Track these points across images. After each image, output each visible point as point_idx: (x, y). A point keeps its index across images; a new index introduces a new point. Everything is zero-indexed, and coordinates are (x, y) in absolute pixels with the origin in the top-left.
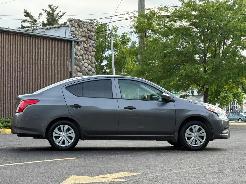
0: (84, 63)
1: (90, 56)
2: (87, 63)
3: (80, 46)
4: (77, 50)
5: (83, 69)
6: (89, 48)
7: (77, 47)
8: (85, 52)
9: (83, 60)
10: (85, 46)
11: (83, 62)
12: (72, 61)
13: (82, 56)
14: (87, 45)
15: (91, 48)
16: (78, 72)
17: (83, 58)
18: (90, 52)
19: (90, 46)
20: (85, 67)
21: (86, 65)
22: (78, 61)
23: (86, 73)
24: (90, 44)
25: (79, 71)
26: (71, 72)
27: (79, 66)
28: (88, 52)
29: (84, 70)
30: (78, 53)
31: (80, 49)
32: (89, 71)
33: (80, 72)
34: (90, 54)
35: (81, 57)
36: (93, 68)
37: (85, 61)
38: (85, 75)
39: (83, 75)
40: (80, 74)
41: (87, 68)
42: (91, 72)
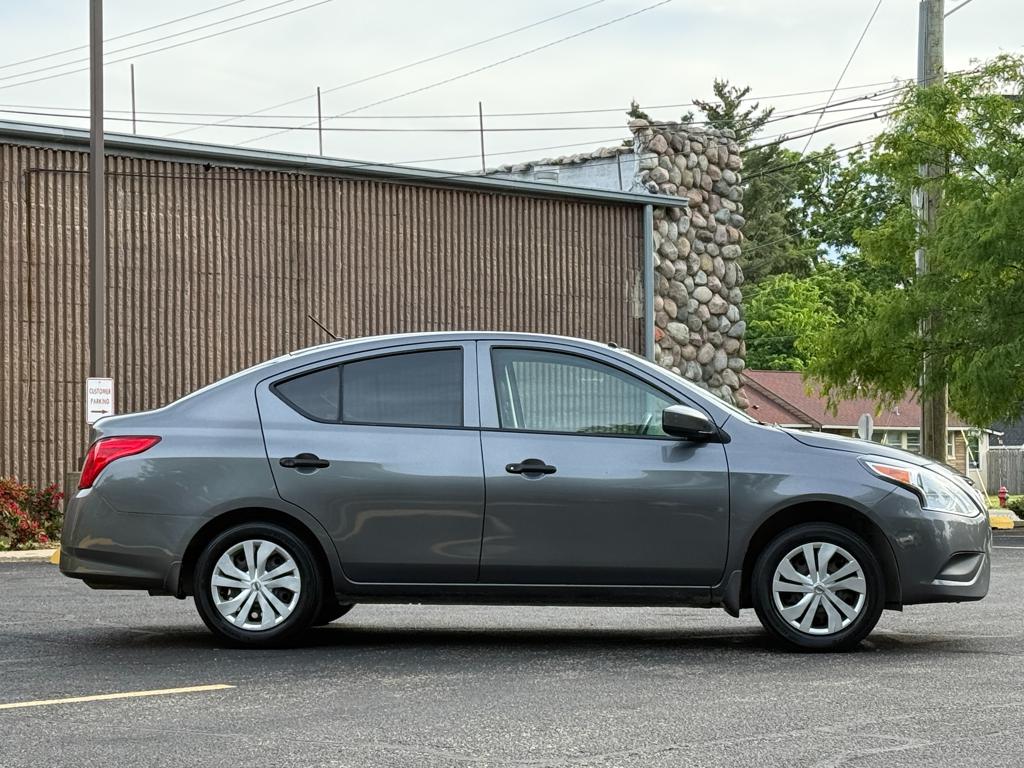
0: (697, 285)
1: (719, 261)
2: (706, 285)
3: (677, 221)
4: (668, 238)
5: (691, 310)
6: (714, 231)
7: (665, 226)
8: (701, 246)
9: (693, 276)
10: (701, 221)
11: (689, 281)
12: (643, 280)
13: (686, 259)
14: (706, 217)
15: (722, 228)
16: (672, 319)
17: (689, 268)
18: (721, 245)
19: (717, 220)
20: (700, 303)
21: (703, 293)
22: (669, 280)
23: (705, 323)
24: (721, 215)
25: (675, 316)
26: (642, 321)
27: (674, 299)
28: (711, 246)
29: (696, 312)
30: (670, 249)
31: (680, 234)
32: (719, 316)
33: (678, 320)
34: (721, 254)
35: (682, 266)
36: (732, 306)
37: (698, 280)
38: (700, 331)
39: (691, 330)
40: (678, 329)
41: (707, 303)
42: (725, 321)
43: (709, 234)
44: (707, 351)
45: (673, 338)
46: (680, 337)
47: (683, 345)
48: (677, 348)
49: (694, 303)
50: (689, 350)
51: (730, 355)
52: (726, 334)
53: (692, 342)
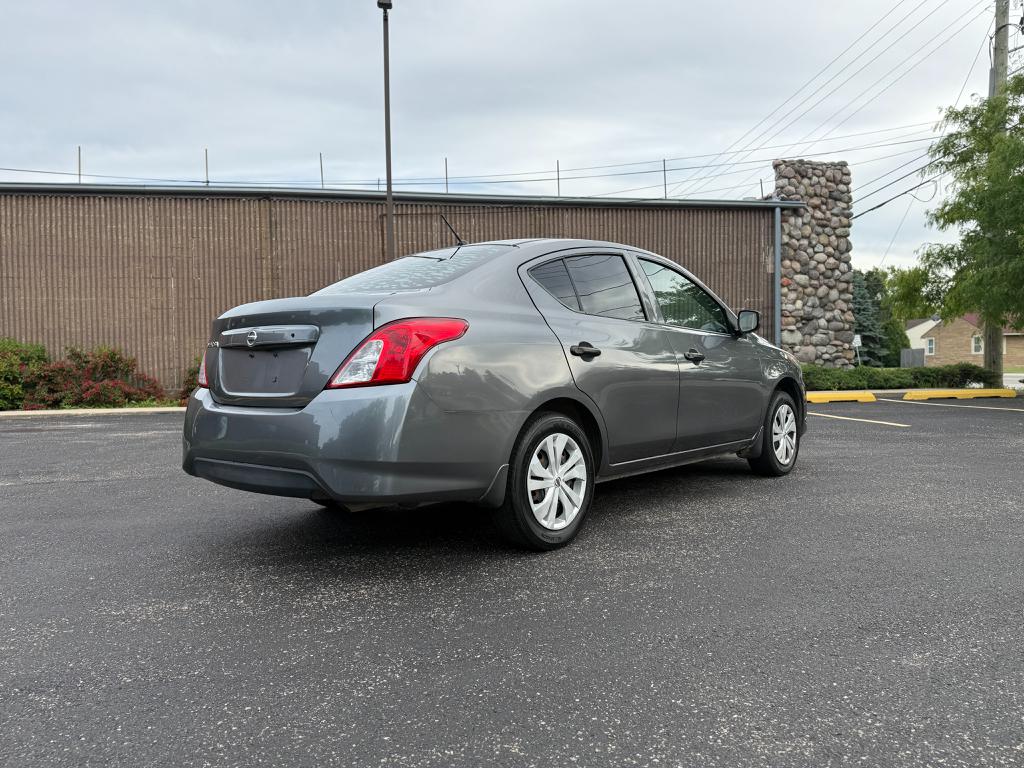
0: (816, 253)
1: (833, 238)
2: (823, 252)
3: (802, 216)
4: (795, 226)
5: (811, 267)
6: (829, 220)
7: (792, 220)
8: (820, 230)
9: (813, 247)
10: (819, 214)
11: (810, 250)
12: (774, 252)
13: (808, 238)
14: (824, 213)
15: (835, 219)
16: (797, 273)
17: (810, 243)
18: (835, 228)
19: (832, 214)
20: (819, 263)
21: (821, 257)
22: (795, 250)
23: (822, 274)
24: (835, 211)
25: (799, 270)
26: (773, 275)
27: (799, 261)
28: (827, 230)
29: (815, 268)
30: (795, 233)
31: (804, 224)
32: (833, 270)
33: (801, 273)
34: (835, 233)
35: (805, 242)
36: (842, 264)
37: (816, 249)
38: (818, 279)
39: (811, 278)
40: (802, 279)
41: (824, 263)
42: (837, 273)
43: (825, 222)
44: (823, 290)
45: (798, 284)
46: (802, 283)
47: (804, 287)
48: (800, 289)
49: (813, 263)
50: (810, 290)
51: (841, 292)
52: (838, 280)
53: (811, 285)
